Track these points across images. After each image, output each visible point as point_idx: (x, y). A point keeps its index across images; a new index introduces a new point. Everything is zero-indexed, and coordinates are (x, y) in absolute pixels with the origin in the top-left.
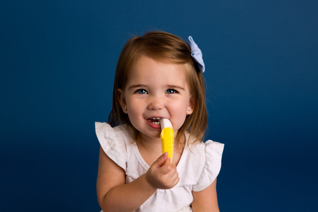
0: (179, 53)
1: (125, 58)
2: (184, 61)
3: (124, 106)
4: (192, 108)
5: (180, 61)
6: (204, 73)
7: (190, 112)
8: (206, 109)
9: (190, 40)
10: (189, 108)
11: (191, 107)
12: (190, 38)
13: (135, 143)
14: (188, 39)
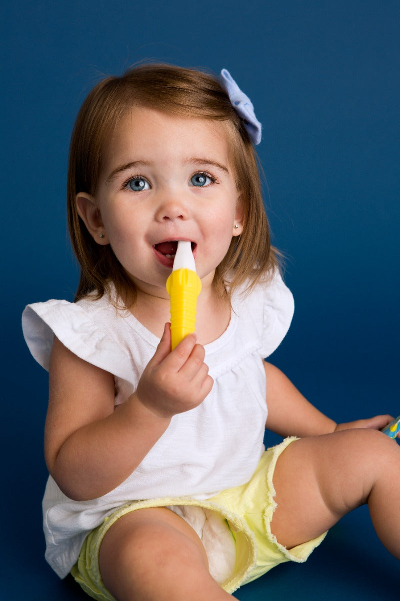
0: (208, 96)
1: (93, 119)
2: (223, 114)
3: (96, 231)
4: (241, 222)
5: (215, 113)
6: (259, 144)
7: (238, 231)
8: (269, 224)
9: (224, 76)
10: (236, 223)
11: (239, 220)
12: (224, 72)
13: (130, 313)
14: (221, 75)
